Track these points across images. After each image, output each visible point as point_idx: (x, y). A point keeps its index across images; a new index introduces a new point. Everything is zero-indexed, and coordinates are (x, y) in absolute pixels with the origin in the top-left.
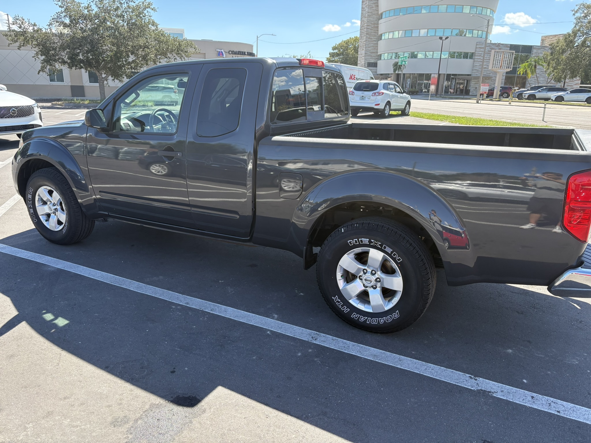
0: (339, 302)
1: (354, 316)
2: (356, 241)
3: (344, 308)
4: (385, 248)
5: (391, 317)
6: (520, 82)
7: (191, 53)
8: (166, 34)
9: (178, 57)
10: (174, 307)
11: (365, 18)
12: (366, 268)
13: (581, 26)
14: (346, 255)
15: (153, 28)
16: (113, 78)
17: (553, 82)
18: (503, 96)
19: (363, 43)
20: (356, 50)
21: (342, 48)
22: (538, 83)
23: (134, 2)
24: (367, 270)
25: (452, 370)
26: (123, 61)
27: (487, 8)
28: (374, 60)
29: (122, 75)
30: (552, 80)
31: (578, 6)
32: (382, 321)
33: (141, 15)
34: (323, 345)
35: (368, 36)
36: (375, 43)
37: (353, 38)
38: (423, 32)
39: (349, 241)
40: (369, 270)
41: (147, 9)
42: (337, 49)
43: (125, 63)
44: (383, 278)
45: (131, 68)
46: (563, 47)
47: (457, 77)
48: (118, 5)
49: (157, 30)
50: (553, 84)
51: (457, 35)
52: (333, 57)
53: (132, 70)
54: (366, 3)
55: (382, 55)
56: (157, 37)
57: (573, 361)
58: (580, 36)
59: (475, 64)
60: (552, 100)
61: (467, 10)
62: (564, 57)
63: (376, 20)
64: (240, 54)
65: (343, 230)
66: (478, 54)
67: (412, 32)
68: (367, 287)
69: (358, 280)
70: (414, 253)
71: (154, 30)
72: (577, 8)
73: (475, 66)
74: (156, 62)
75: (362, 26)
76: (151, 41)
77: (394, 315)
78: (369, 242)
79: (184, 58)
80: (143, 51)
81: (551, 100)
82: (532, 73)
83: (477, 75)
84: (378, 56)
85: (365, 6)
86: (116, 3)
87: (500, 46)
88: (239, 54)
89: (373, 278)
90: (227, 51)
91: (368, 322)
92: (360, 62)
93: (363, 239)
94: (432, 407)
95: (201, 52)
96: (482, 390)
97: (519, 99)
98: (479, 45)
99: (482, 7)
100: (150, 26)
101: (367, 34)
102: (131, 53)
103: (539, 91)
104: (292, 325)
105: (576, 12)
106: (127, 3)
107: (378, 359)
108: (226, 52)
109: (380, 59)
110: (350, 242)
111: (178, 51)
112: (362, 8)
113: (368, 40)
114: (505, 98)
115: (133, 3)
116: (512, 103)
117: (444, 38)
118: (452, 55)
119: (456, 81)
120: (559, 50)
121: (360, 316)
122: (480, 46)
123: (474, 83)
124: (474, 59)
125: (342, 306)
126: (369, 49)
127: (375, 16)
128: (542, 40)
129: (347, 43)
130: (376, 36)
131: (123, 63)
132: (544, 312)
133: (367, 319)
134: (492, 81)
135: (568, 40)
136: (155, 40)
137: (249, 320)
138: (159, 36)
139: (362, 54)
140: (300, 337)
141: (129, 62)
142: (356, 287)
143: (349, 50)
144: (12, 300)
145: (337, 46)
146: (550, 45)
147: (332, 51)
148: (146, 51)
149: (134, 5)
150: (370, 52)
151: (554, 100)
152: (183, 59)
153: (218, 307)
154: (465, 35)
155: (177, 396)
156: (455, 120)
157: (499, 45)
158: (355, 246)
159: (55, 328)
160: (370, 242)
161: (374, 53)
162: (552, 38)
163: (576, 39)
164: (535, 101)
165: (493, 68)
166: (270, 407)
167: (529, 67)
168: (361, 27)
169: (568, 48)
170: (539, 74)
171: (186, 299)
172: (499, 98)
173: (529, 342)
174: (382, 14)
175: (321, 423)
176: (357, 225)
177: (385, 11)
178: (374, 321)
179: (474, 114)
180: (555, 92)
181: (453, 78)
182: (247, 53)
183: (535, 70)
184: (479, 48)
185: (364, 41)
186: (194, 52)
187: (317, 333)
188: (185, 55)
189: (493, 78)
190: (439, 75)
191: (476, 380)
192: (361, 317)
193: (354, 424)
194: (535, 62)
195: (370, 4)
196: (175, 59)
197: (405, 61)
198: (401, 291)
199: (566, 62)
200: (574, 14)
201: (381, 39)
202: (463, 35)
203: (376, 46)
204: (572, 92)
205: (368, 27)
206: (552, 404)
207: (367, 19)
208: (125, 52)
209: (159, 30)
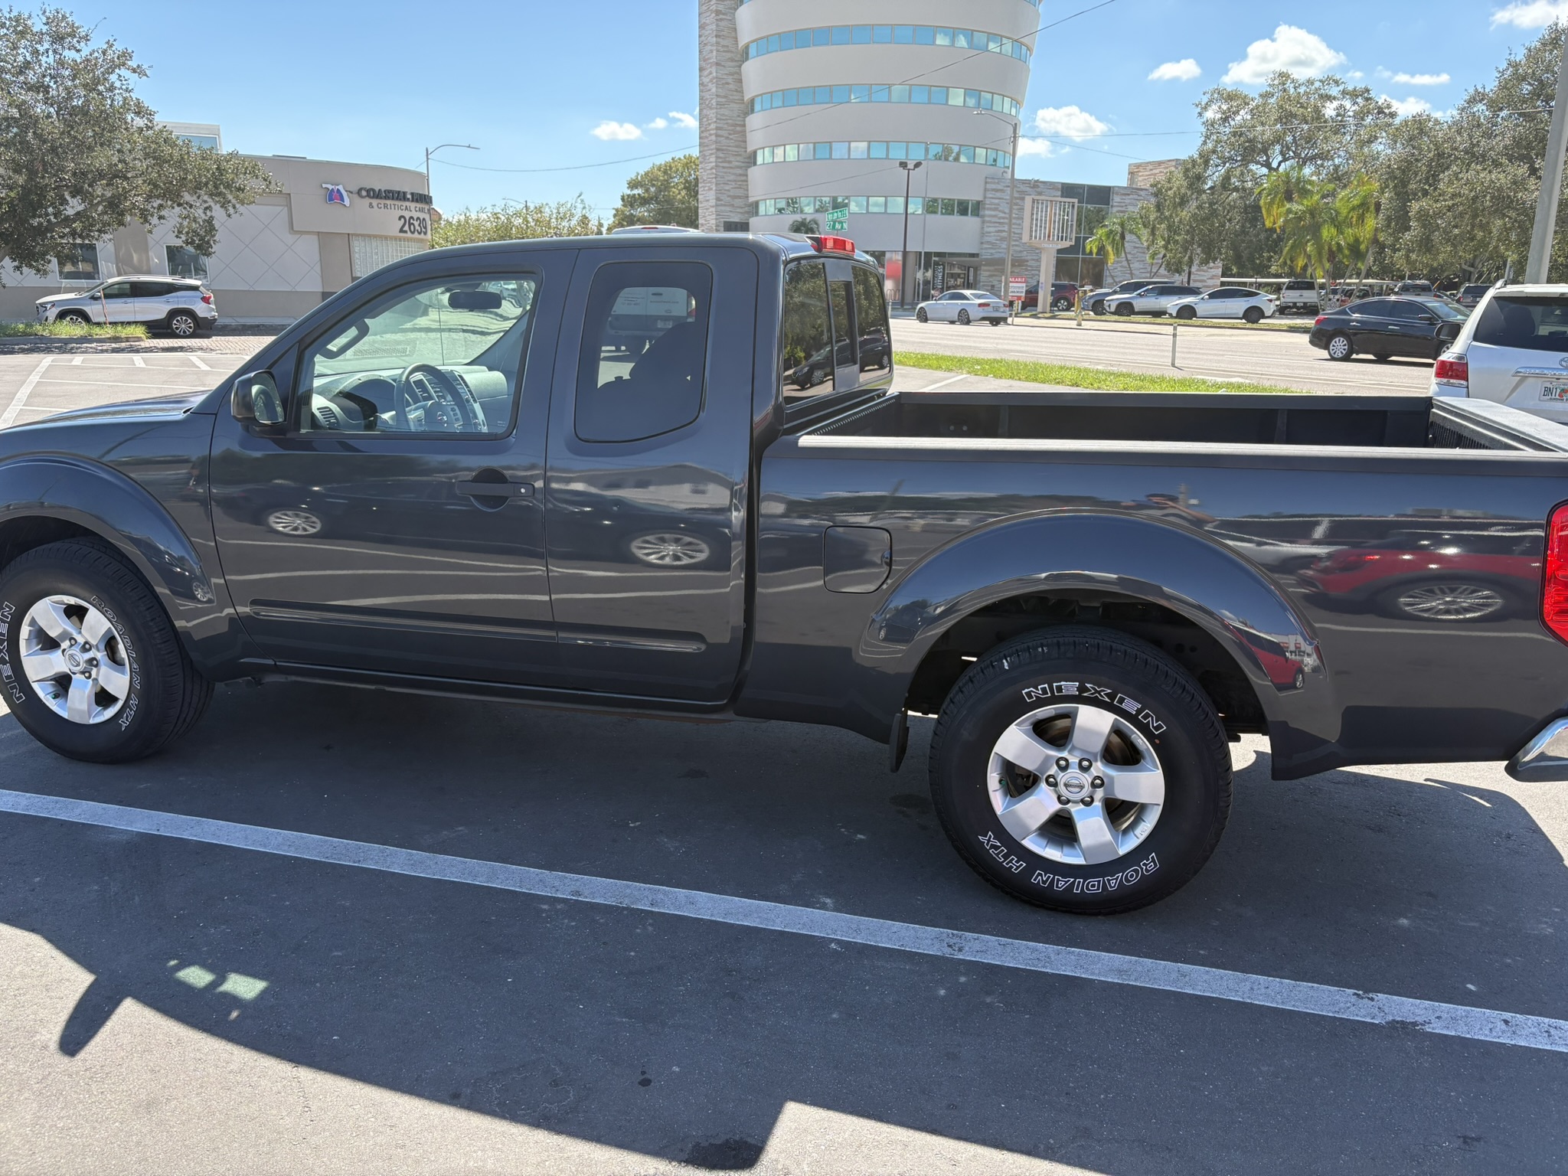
0: (996, 847)
1: (1039, 878)
2: (1044, 690)
3: (1011, 862)
4: (1121, 701)
5: (1136, 871)
6: (1088, 272)
7: (255, 193)
8: (178, 138)
9: (216, 202)
10: (545, 907)
11: (711, 108)
12: (1065, 754)
13: (1218, 141)
14: (1013, 727)
15: (140, 122)
16: (16, 263)
17: (1166, 273)
18: (1058, 307)
19: (709, 172)
20: (692, 188)
21: (653, 185)
22: (1131, 274)
23: (78, 51)
24: (1066, 760)
25: (1310, 984)
26: (47, 215)
27: (1004, 96)
28: (739, 216)
29: (44, 254)
30: (1163, 268)
31: (1209, 96)
32: (1113, 883)
33: (101, 88)
34: (985, 961)
35: (722, 155)
36: (739, 171)
37: (680, 159)
38: (859, 148)
39: (1026, 690)
40: (1074, 760)
41: (117, 71)
42: (642, 186)
43: (53, 220)
44: (1112, 779)
45: (73, 234)
46: (1183, 191)
47: (948, 259)
48: (29, 59)
49: (151, 128)
50: (1163, 277)
51: (938, 158)
52: (632, 206)
53: (74, 239)
54: (711, 73)
55: (760, 203)
56: (153, 146)
57: (1542, 929)
58: (1217, 166)
59: (987, 229)
60: (1170, 315)
61: (957, 98)
62: (1184, 213)
63: (739, 116)
64: (393, 199)
65: (1006, 664)
66: (991, 204)
67: (831, 148)
68: (1068, 801)
69: (1043, 785)
70: (1195, 709)
71: (140, 130)
72: (1205, 99)
73: (987, 232)
74: (149, 217)
75: (703, 129)
76: (135, 159)
77: (1144, 864)
78: (1078, 689)
79: (234, 207)
80: (107, 185)
81: (1167, 316)
82: (1117, 253)
83: (992, 254)
84: (751, 205)
85: (708, 80)
86: (22, 50)
87: (1038, 187)
88: (389, 198)
89: (1086, 779)
90: (355, 189)
91: (1077, 890)
92: (703, 222)
93: (1062, 683)
94: (1316, 1079)
95: (284, 192)
96: (1398, 1022)
97: (1095, 314)
98: (991, 183)
99: (993, 93)
100: (129, 118)
101: (718, 150)
102: (71, 192)
103: (1139, 294)
104: (881, 921)
105: (1205, 108)
106: (55, 52)
107: (1133, 978)
108: (352, 193)
109: (757, 214)
110: (1029, 694)
111: (216, 187)
112: (701, 84)
113: (721, 164)
114: (1063, 310)
115: (73, 51)
116: (1083, 323)
117: (911, 166)
118: (931, 206)
119: (944, 269)
120: (1174, 197)
121: (1054, 878)
122: (994, 186)
123: (988, 273)
124: (983, 216)
125: (1006, 857)
126: (727, 188)
127: (735, 105)
128: (1131, 173)
129: (665, 172)
130: (740, 155)
131: (49, 221)
132: (1423, 822)
133: (1074, 882)
134: (1027, 270)
135: (1190, 174)
136: (147, 156)
137: (767, 919)
138: (157, 143)
139: (708, 201)
140: (918, 948)
141: (67, 218)
142: (1040, 805)
143: (673, 189)
144: (50, 939)
145: (639, 178)
146: (1151, 186)
147: (628, 192)
148: (118, 187)
149: (78, 57)
150: (728, 196)
151: (1174, 315)
152: (231, 208)
153: (665, 893)
154: (957, 159)
155: (694, 1147)
156: (983, 369)
157: (1035, 185)
158: (1040, 703)
159: (237, 1008)
160: (1082, 689)
161: (739, 197)
162: (1151, 170)
163: (1209, 172)
164: (1133, 318)
165: (1031, 239)
166: (946, 1136)
167: (1108, 238)
168: (701, 132)
169: (1192, 194)
170: (1130, 253)
171: (566, 881)
172: (1052, 311)
173: (1430, 894)
174: (752, 101)
175: (1091, 1159)
176: (1043, 649)
177: (761, 95)
178: (1093, 886)
179: (1012, 351)
180: (1176, 297)
181: (937, 264)
182: (412, 194)
183: (1123, 244)
184: (993, 190)
185: (711, 169)
186: (264, 190)
187: (955, 932)
188: (237, 198)
189: (1028, 263)
190: (905, 253)
191: (1372, 999)
192: (1058, 880)
193: (1167, 1148)
194: (1122, 225)
195: (720, 75)
196: (206, 209)
197: (841, 223)
198: (1158, 805)
199: (1191, 226)
200: (1200, 114)
201: (755, 164)
202: (951, 159)
203: (742, 181)
204: (1212, 296)
205: (720, 132)
206: (1553, 1031)
207: (717, 113)
208: (54, 189)
209: (156, 128)
